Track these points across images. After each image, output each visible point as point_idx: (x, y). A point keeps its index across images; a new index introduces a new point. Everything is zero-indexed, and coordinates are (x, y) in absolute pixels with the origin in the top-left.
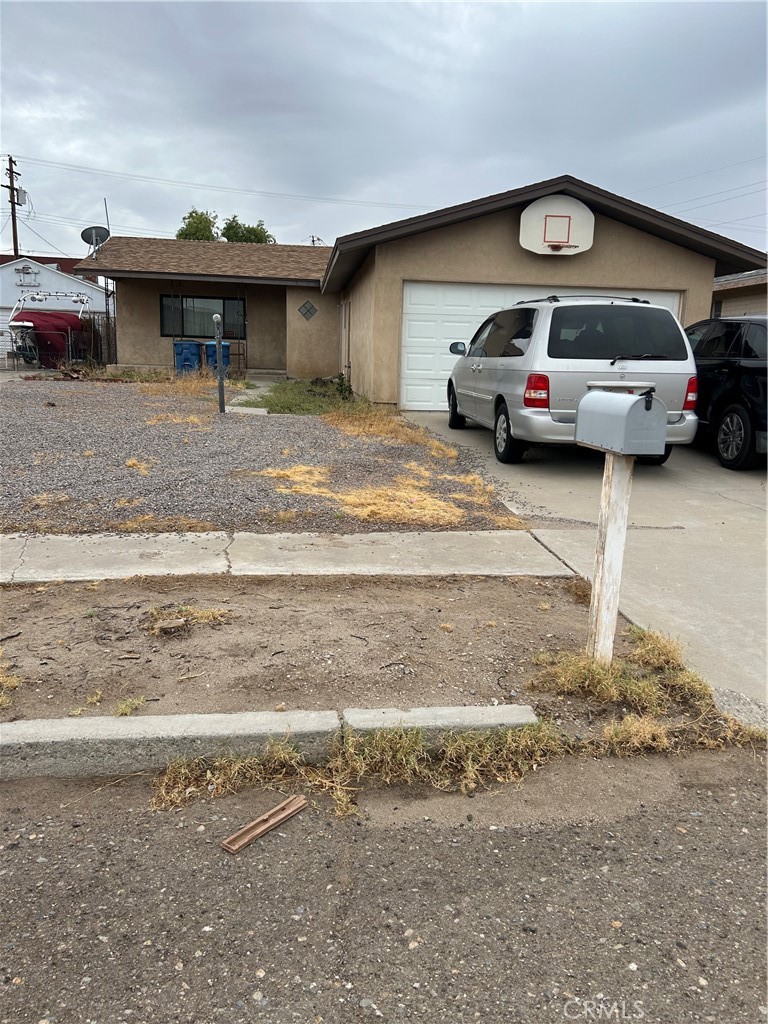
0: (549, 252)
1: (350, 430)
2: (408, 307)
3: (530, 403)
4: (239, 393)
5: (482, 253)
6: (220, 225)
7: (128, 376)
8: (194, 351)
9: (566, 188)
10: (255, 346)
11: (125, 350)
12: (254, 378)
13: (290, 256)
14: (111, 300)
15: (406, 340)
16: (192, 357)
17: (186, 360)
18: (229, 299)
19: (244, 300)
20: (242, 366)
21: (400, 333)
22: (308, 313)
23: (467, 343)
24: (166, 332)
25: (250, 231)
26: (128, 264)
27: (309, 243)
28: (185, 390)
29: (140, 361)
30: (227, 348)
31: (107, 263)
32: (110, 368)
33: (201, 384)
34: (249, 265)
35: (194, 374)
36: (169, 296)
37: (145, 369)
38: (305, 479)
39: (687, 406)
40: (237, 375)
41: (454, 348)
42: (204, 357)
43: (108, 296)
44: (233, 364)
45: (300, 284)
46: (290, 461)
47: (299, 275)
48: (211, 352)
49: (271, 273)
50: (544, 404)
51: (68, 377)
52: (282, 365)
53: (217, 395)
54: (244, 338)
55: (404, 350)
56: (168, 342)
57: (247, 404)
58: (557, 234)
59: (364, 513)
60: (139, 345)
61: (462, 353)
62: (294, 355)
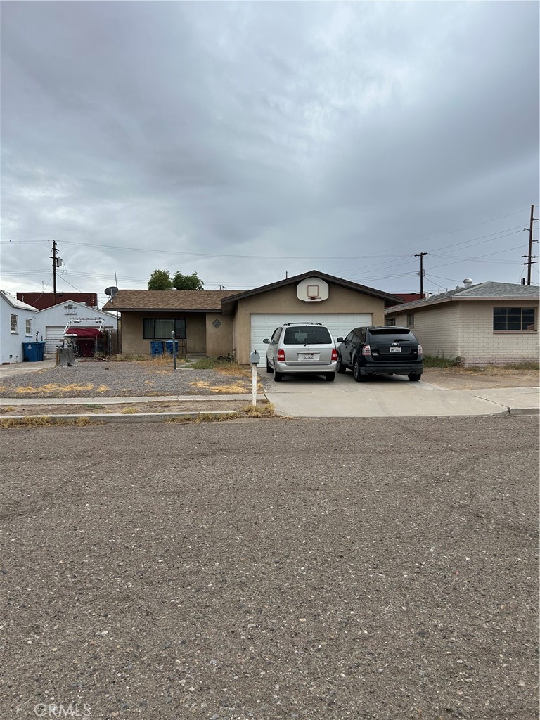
0: (310, 300)
1: (223, 373)
2: (253, 324)
3: (280, 359)
4: (182, 364)
5: (283, 302)
6: (172, 277)
7: (127, 359)
8: (160, 345)
9: (314, 275)
10: (190, 342)
11: (125, 347)
12: (189, 358)
13: (208, 297)
14: (120, 323)
15: (253, 338)
16: (159, 348)
17: (157, 350)
18: (178, 319)
19: (185, 319)
20: (184, 352)
21: (250, 335)
22: (217, 325)
23: (270, 338)
24: (146, 337)
25: (188, 279)
26: (128, 305)
27: (219, 289)
28: (158, 363)
29: (133, 351)
30: (177, 343)
31: (118, 305)
32: (118, 356)
33: (165, 360)
34: (188, 302)
35: (161, 356)
36: (148, 319)
37: (136, 355)
38: (202, 385)
39: (333, 359)
40: (182, 356)
41: (266, 341)
42: (165, 348)
43: (118, 320)
44: (179, 351)
45: (212, 311)
46: (199, 380)
47: (212, 307)
48: (170, 346)
49: (198, 306)
50: (283, 359)
51: (100, 360)
52: (204, 350)
53: (173, 365)
54: (185, 338)
55: (252, 342)
56: (147, 342)
57: (186, 367)
58: (313, 293)
59: (217, 391)
60: (132, 343)
61: (269, 343)
62: (210, 346)
